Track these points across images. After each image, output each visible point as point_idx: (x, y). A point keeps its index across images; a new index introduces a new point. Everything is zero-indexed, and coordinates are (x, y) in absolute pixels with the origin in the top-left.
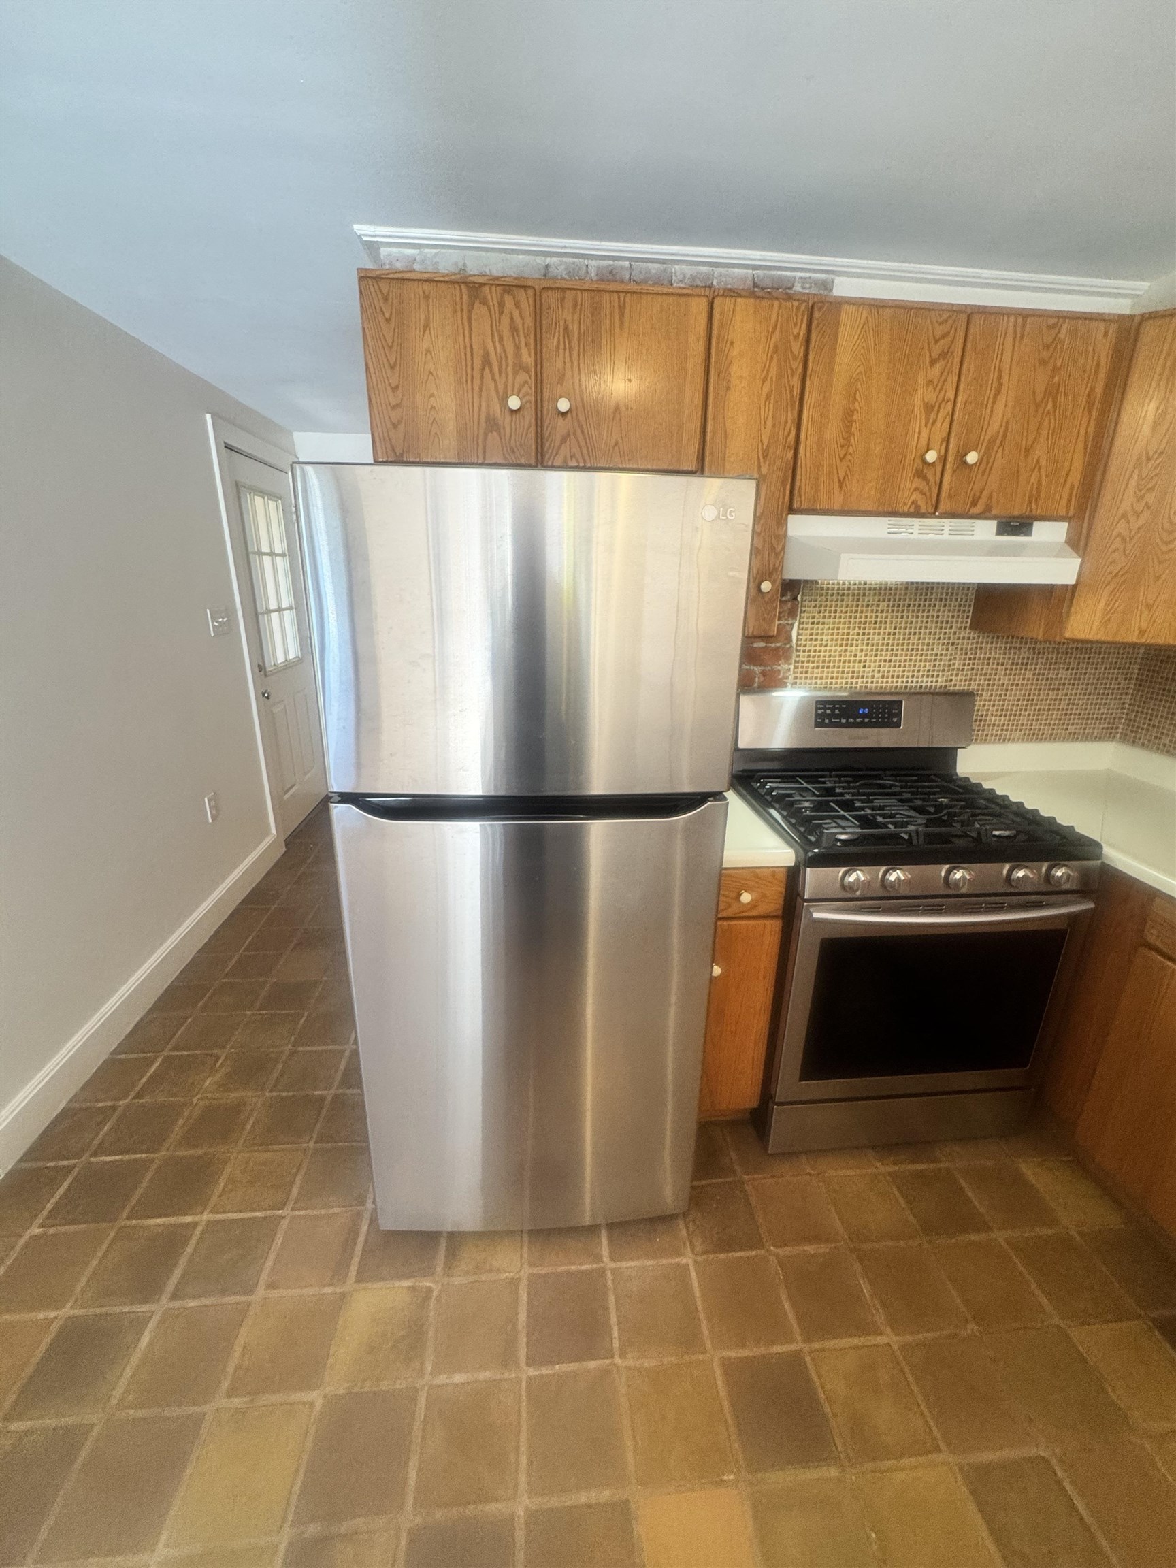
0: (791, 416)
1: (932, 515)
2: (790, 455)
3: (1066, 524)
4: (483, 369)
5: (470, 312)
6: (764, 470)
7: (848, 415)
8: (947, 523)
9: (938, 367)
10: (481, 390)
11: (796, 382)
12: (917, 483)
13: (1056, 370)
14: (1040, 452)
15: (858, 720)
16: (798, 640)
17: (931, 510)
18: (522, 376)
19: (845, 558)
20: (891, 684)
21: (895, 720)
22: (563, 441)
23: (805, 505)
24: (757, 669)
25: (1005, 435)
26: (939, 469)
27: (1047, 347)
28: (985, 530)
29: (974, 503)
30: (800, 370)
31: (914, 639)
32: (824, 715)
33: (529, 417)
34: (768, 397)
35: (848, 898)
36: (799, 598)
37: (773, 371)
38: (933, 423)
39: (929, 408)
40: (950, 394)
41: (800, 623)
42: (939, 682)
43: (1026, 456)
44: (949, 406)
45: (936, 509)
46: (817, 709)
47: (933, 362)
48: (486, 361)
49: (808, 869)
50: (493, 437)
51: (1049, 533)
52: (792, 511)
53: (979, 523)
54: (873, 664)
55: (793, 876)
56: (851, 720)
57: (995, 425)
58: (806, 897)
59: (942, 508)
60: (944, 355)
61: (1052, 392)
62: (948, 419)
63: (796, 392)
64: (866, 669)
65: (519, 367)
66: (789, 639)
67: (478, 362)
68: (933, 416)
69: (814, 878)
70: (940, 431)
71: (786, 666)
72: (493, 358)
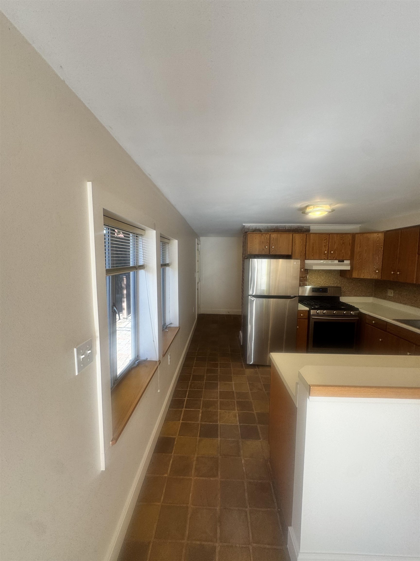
0: (305, 247)
1: (327, 260)
2: (305, 252)
3: (350, 261)
4: (262, 243)
5: (261, 237)
6: (301, 254)
7: (313, 247)
8: (330, 261)
9: (326, 240)
10: (262, 245)
11: (305, 243)
12: (324, 255)
13: (343, 240)
14: (343, 251)
15: (320, 291)
16: (308, 278)
17: (327, 259)
18: (267, 244)
19: (313, 266)
20: (326, 285)
21: (327, 291)
22: (273, 251)
23: (308, 259)
24: (302, 283)
25: (337, 249)
26: (327, 254)
27: (341, 238)
28: (336, 262)
29: (334, 258)
30: (305, 242)
31: (330, 278)
32: (314, 290)
33: (268, 248)
34: (301, 245)
35: (318, 315)
36: (308, 271)
37: (302, 242)
38: (326, 247)
39: (325, 246)
40: (328, 244)
41: (309, 275)
42: (335, 285)
43: (341, 251)
44: (328, 246)
45: (328, 258)
46: (312, 289)
47: (325, 240)
48: (263, 242)
49: (311, 310)
50: (263, 251)
51: (347, 262)
52: (305, 259)
53: (335, 261)
54: (322, 282)
55: (309, 312)
56: (319, 291)
57: (335, 247)
58: (311, 314)
59: (329, 259)
60: (326, 239)
61: (343, 243)
62: (328, 247)
63: (305, 244)
64: (321, 283)
65: (267, 243)
66: (307, 278)
67: (262, 242)
68: (325, 247)
69: (312, 312)
70: (327, 249)
71: (306, 282)
72: (264, 241)
